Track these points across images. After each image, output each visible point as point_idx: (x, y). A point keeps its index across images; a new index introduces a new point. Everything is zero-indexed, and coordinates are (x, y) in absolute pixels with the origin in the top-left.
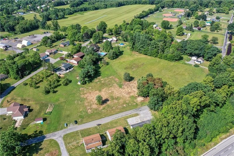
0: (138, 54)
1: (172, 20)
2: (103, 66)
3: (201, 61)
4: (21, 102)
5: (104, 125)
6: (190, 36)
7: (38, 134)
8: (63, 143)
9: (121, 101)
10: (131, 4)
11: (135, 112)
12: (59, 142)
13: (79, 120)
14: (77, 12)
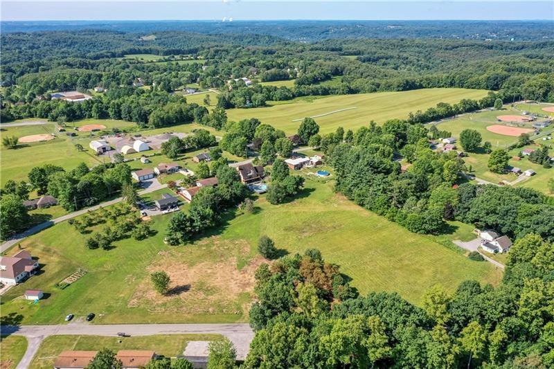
0: (344, 200)
1: (513, 130)
2: (243, 214)
3: (498, 245)
4: (39, 253)
5: (134, 338)
6: (528, 178)
7: (12, 321)
8: (35, 352)
9: (214, 298)
10: (440, 87)
11: (222, 330)
12: (30, 347)
13: (99, 315)
14: (304, 95)
